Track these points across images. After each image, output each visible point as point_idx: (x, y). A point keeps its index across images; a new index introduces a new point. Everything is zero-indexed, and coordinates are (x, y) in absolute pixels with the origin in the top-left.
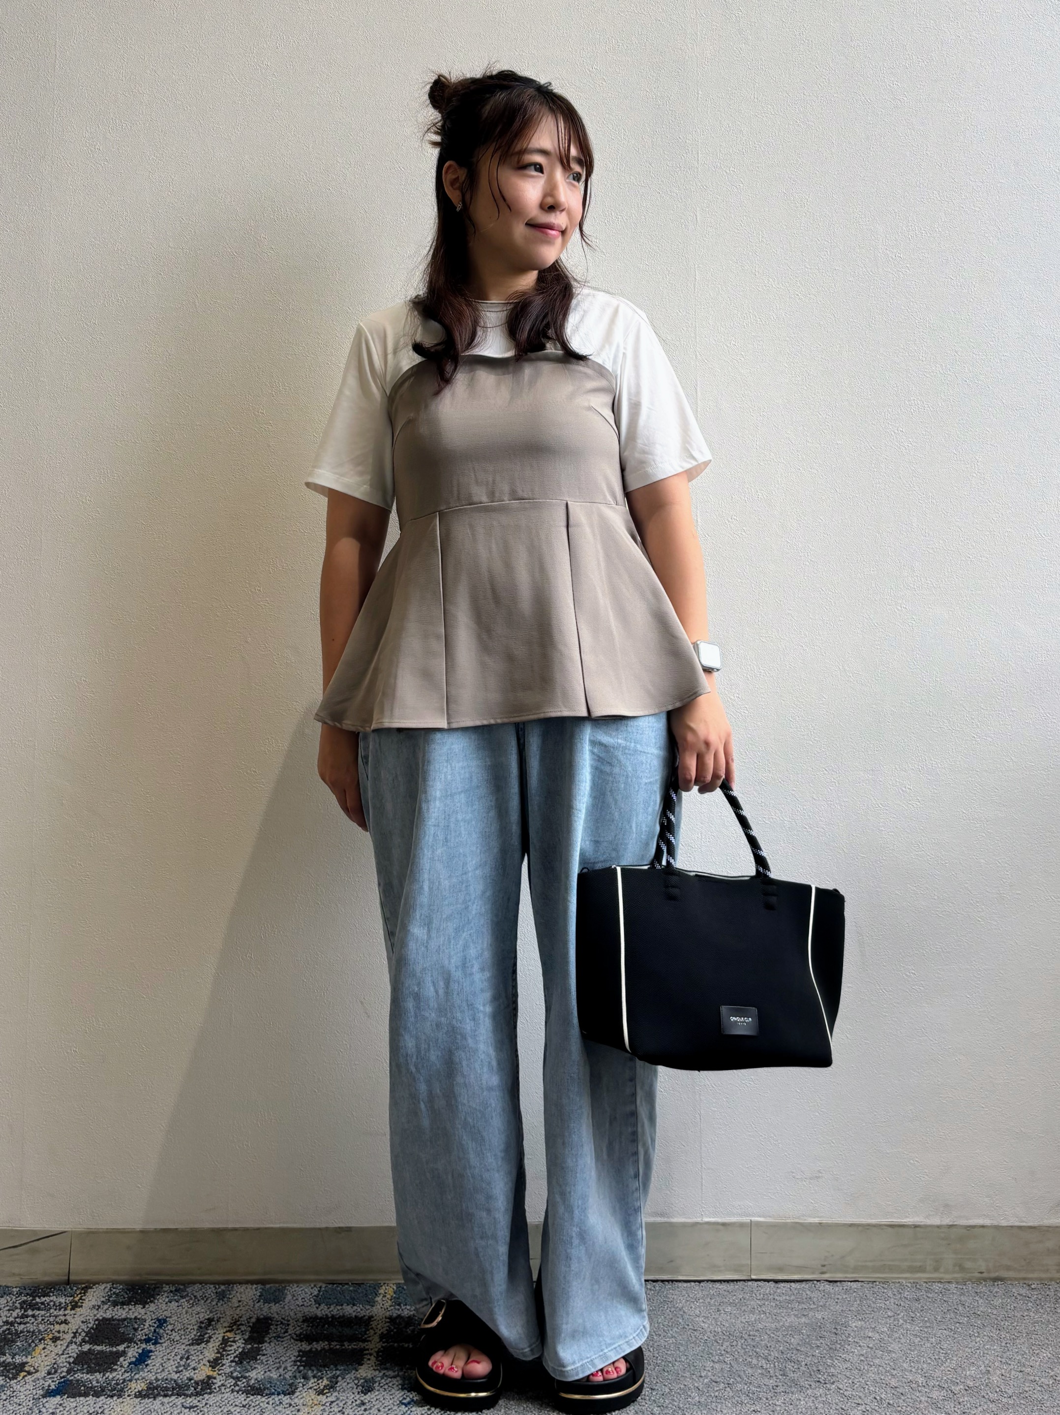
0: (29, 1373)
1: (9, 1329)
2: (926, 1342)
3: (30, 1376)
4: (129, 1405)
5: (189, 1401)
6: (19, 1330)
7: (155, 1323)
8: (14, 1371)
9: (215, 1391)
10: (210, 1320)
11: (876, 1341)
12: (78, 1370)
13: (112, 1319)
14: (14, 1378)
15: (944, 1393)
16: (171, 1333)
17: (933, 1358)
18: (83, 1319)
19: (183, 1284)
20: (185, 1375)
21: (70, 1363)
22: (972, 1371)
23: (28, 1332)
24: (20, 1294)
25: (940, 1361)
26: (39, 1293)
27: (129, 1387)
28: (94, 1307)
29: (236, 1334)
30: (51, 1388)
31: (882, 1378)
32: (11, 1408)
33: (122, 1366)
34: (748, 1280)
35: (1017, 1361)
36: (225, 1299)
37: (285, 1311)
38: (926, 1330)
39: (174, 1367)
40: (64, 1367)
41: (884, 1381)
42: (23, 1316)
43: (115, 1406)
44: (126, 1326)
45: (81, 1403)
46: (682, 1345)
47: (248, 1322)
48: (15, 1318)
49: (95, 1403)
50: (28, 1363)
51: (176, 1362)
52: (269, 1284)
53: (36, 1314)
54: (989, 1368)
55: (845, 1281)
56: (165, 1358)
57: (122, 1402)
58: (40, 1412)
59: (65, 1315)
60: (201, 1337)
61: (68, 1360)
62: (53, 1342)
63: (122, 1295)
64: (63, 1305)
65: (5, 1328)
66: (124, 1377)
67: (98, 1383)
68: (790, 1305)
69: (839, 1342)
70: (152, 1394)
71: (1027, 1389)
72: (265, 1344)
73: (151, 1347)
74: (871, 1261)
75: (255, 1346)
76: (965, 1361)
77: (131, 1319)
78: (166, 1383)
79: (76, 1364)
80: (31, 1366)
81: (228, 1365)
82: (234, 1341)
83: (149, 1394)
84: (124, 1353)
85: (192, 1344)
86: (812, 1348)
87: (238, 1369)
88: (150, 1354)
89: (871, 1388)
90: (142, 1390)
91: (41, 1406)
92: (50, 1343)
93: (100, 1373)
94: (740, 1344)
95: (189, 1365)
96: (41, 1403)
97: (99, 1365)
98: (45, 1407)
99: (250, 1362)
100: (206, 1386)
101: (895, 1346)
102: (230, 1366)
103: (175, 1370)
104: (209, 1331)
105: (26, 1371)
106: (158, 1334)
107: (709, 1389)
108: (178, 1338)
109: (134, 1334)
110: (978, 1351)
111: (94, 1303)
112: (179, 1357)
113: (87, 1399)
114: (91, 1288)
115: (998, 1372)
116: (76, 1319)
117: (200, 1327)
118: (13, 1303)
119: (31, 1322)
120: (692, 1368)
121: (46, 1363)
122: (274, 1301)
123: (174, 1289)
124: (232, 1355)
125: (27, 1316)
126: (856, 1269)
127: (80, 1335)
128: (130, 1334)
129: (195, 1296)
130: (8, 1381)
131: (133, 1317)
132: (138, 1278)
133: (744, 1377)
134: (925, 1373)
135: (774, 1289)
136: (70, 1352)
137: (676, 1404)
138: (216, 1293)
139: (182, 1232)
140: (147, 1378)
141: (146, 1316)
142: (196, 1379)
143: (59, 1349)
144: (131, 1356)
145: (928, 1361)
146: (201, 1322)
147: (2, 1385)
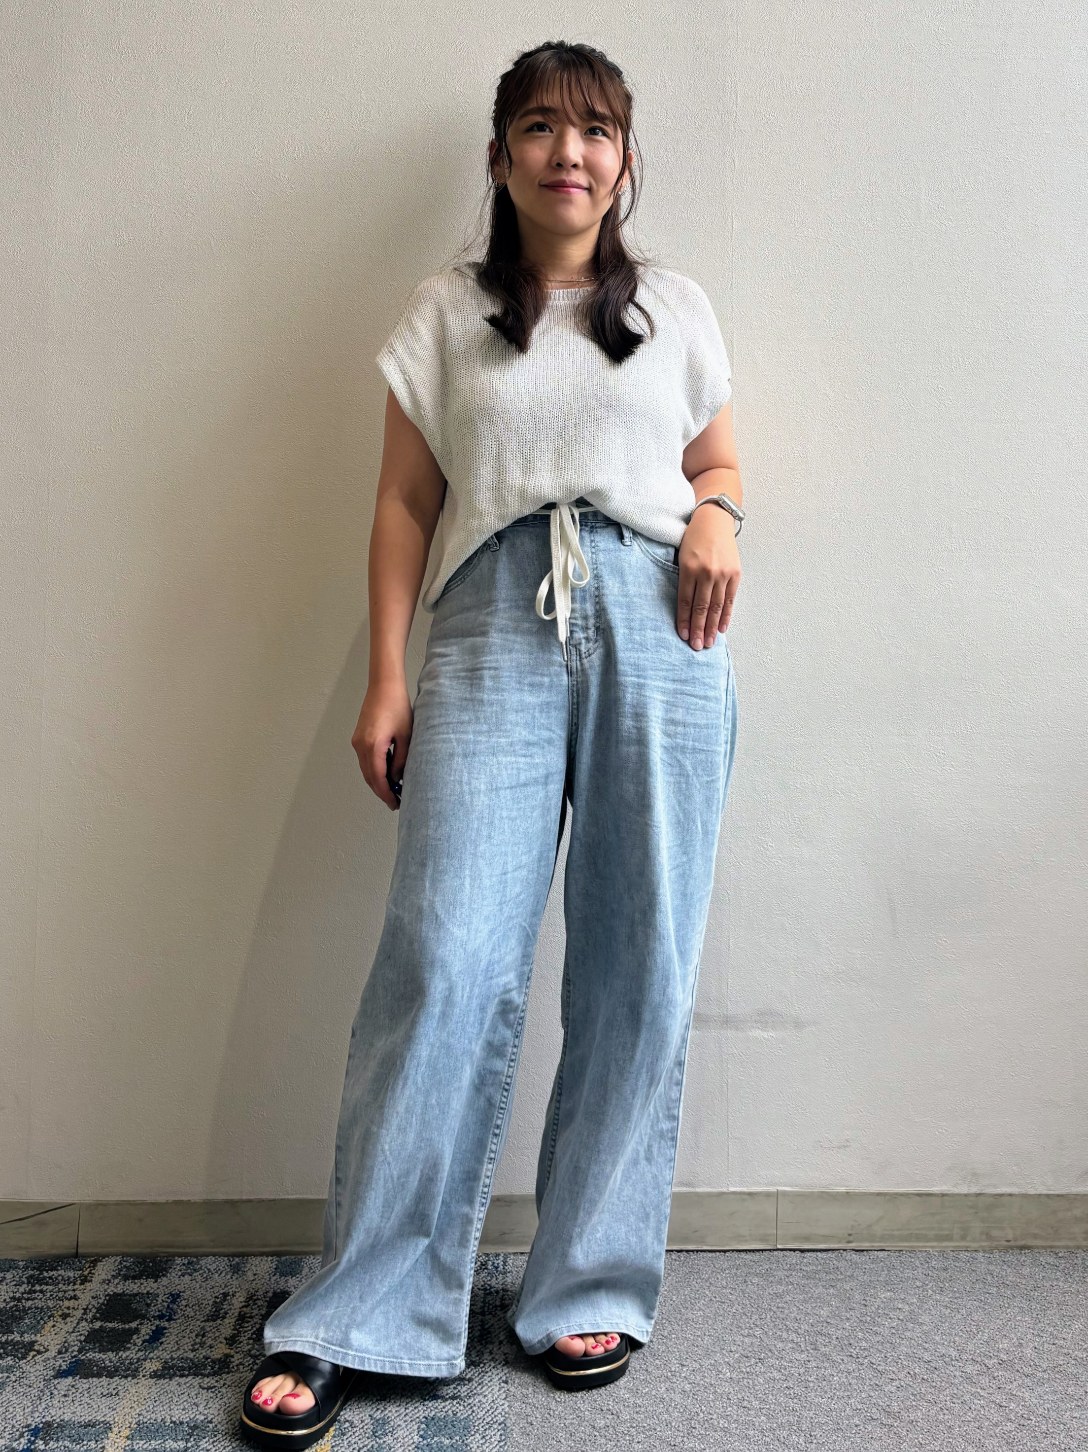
0: (39, 1352)
1: (16, 1306)
2: (957, 1314)
3: (40, 1356)
4: (144, 1386)
5: (208, 1381)
6: (27, 1306)
7: (168, 1298)
8: (23, 1351)
9: (233, 1370)
10: (225, 1295)
11: (906, 1313)
12: (90, 1349)
13: (123, 1294)
14: (24, 1358)
15: (976, 1367)
16: (184, 1309)
17: (964, 1330)
18: (93, 1294)
19: (196, 1257)
20: (201, 1354)
21: (81, 1342)
22: (1004, 1345)
23: (37, 1308)
24: (26, 1268)
25: (972, 1334)
26: (46, 1267)
27: (144, 1367)
28: (104, 1281)
29: (252, 1309)
30: (62, 1368)
31: (915, 1351)
32: (21, 1390)
33: (135, 1345)
34: (774, 1250)
35: (1049, 1333)
36: (240, 1272)
38: (955, 1301)
39: (189, 1344)
40: (75, 1345)
41: (916, 1356)
42: (31, 1292)
43: (129, 1387)
44: (139, 1302)
45: (94, 1384)
46: (710, 1318)
47: (265, 1297)
48: (23, 1294)
49: (109, 1385)
50: (36, 1342)
51: (191, 1339)
52: (285, 1256)
53: (44, 1289)
54: (1022, 1341)
55: (871, 1250)
56: (180, 1335)
57: (137, 1383)
58: (52, 1394)
59: (74, 1290)
60: (216, 1313)
61: (79, 1338)
62: (63, 1319)
63: (133, 1269)
64: (71, 1280)
65: (12, 1304)
66: (138, 1355)
67: (111, 1362)
68: (817, 1276)
69: (869, 1314)
70: (167, 1374)
71: (1061, 1363)
73: (164, 1323)
74: (898, 1230)
76: (997, 1333)
77: (143, 1294)
78: (182, 1363)
79: (87, 1343)
80: (41, 1345)
81: (245, 1342)
82: (251, 1317)
83: (165, 1375)
84: (137, 1331)
85: (207, 1321)
86: (842, 1320)
87: (256, 1347)
88: (165, 1331)
89: (905, 1363)
90: (157, 1370)
91: (53, 1388)
92: (60, 1320)
93: (113, 1352)
94: (769, 1317)
95: (205, 1343)
96: (52, 1385)
97: (112, 1344)
98: (55, 1388)
100: (224, 1366)
101: (924, 1318)
102: (248, 1344)
103: (191, 1348)
104: (225, 1307)
105: (35, 1350)
106: (172, 1309)
107: (741, 1365)
108: (193, 1314)
109: (147, 1310)
110: (1009, 1323)
111: (104, 1277)
112: (194, 1334)
113: (101, 1380)
114: (101, 1261)
115: (1031, 1345)
116: (85, 1294)
117: (215, 1302)
118: (20, 1277)
119: (39, 1297)
120: (722, 1343)
121: (56, 1342)
122: (291, 1274)
123: (186, 1262)
124: (250, 1332)
125: (35, 1292)
126: (882, 1238)
127: (90, 1311)
128: (142, 1310)
129: (208, 1269)
130: (17, 1361)
131: (145, 1292)
132: (149, 1250)
133: (775, 1352)
134: (957, 1346)
135: (801, 1259)
136: (80, 1330)
137: (708, 1381)
138: (231, 1265)
139: (195, 1203)
140: (161, 1357)
141: (158, 1291)
142: (212, 1357)
143: (69, 1327)
144: (145, 1334)
145: (961, 1334)
146: (216, 1297)
147: (11, 1366)
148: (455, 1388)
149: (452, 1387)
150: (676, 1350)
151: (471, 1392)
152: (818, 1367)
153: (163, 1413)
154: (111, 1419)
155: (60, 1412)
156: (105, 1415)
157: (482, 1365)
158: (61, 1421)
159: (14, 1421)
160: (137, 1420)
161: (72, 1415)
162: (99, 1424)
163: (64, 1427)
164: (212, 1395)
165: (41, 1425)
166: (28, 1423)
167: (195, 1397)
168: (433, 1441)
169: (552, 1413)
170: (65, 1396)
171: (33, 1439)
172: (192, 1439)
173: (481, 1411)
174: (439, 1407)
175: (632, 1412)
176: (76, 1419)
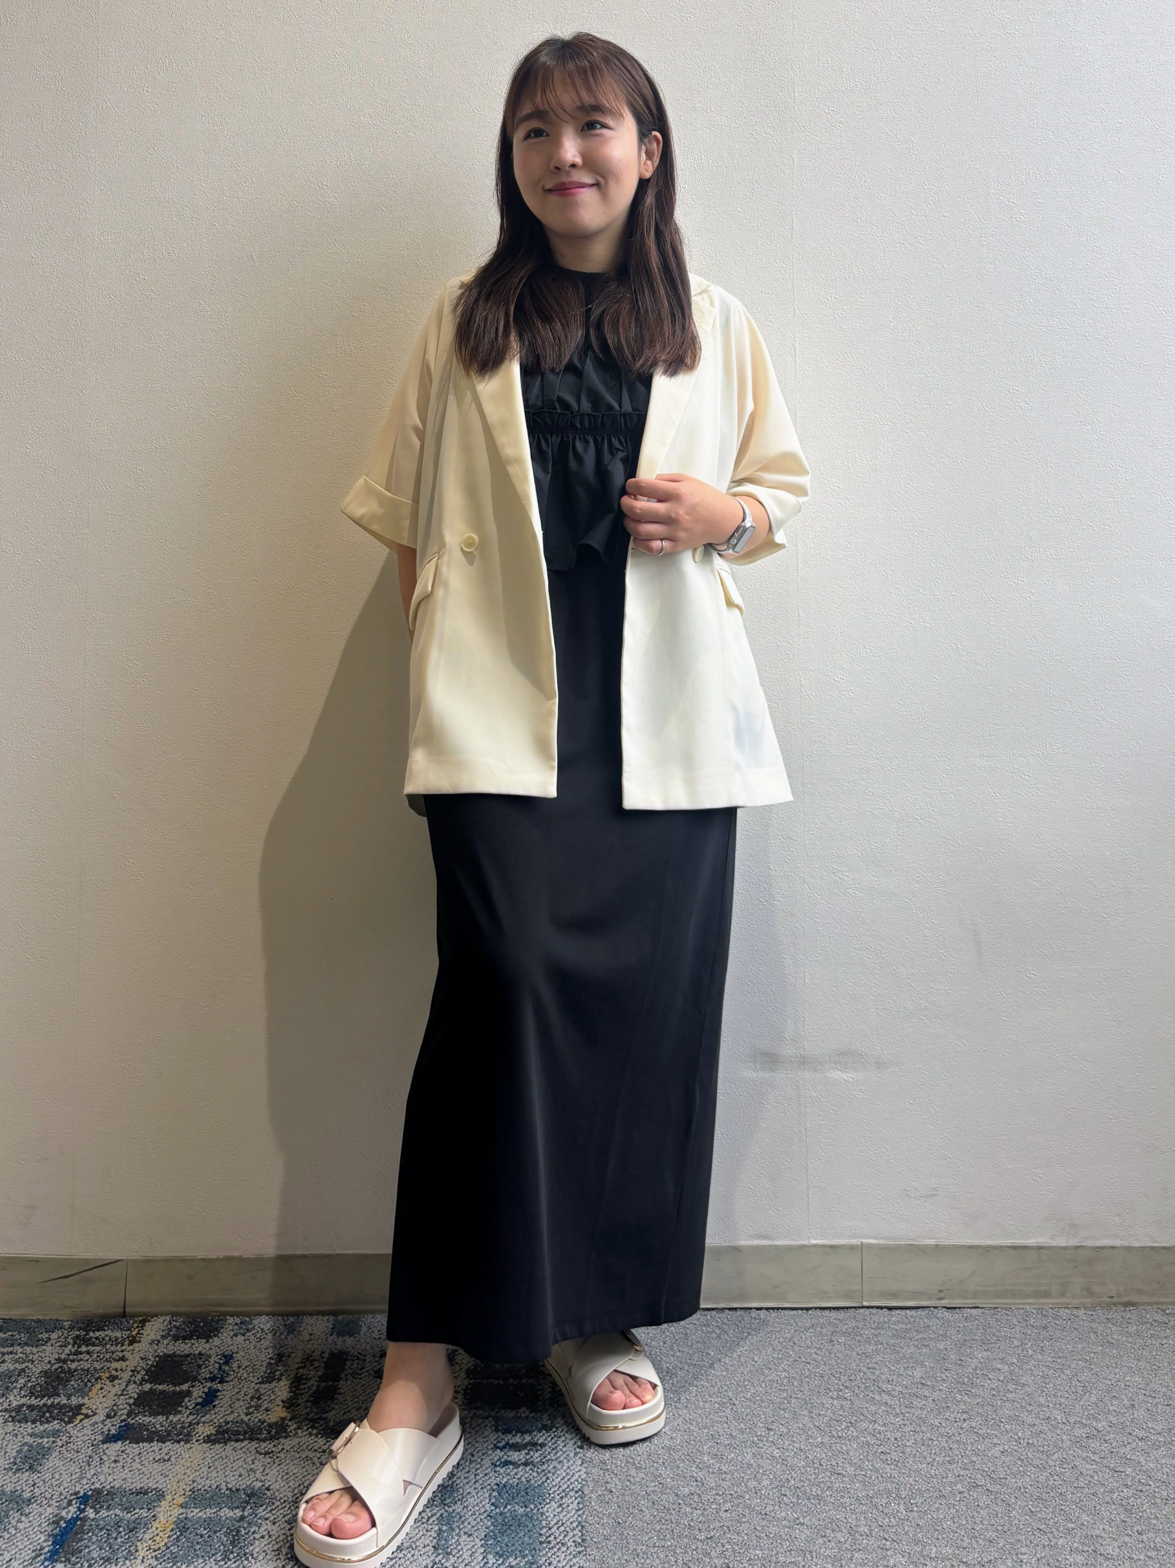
0: (87, 1416)
1: (62, 1367)
2: (1062, 1374)
3: (88, 1420)
4: (198, 1452)
5: (265, 1446)
6: (73, 1368)
7: (221, 1359)
8: (70, 1414)
9: (291, 1434)
10: (281, 1356)
13: (174, 1355)
14: (70, 1422)
16: (237, 1371)
18: (142, 1355)
19: (250, 1317)
20: (257, 1417)
21: (130, 1405)
23: (82, 1370)
24: (71, 1328)
25: (1079, 1395)
26: (92, 1327)
27: (196, 1431)
28: (153, 1342)
29: (310, 1371)
30: (111, 1433)
32: (69, 1455)
33: (187, 1408)
34: (860, 1308)
36: (296, 1332)
37: (361, 1345)
38: (1059, 1361)
39: (244, 1408)
40: (122, 1409)
42: (77, 1353)
43: (182, 1452)
44: (190, 1363)
45: (145, 1449)
47: (322, 1358)
48: (69, 1355)
49: (160, 1449)
50: (84, 1405)
51: (245, 1402)
52: (341, 1315)
53: (91, 1350)
54: (1133, 1403)
55: (965, 1308)
56: (233, 1397)
57: (191, 1448)
58: (101, 1459)
59: (122, 1351)
61: (128, 1401)
62: (111, 1381)
63: (184, 1329)
64: (119, 1340)
65: (58, 1366)
66: (189, 1420)
67: (162, 1426)
68: (908, 1335)
69: (966, 1375)
70: (222, 1439)
72: (342, 1381)
73: (216, 1386)
74: (992, 1286)
75: (330, 1383)
76: (1106, 1394)
77: (195, 1355)
78: (237, 1426)
79: (136, 1406)
80: (88, 1408)
81: (303, 1405)
82: (307, 1379)
83: (220, 1439)
84: (188, 1393)
85: (262, 1383)
86: (937, 1381)
87: (315, 1410)
88: (218, 1394)
89: (1006, 1426)
90: (211, 1434)
91: (102, 1453)
92: (107, 1382)
93: (163, 1415)
95: (260, 1406)
96: (101, 1450)
97: (162, 1407)
98: (105, 1454)
99: (325, 1402)
100: (281, 1430)
101: (1026, 1379)
102: (306, 1408)
103: (246, 1411)
104: (280, 1368)
105: (82, 1414)
106: (224, 1372)
107: (832, 1429)
108: (245, 1375)
109: (198, 1371)
110: (1119, 1384)
111: (153, 1337)
112: (249, 1397)
113: (152, 1444)
114: (149, 1321)
115: (1144, 1406)
116: (134, 1355)
117: (270, 1364)
118: (65, 1338)
119: (85, 1359)
120: (809, 1405)
121: (105, 1405)
122: (349, 1334)
123: (238, 1322)
124: (307, 1394)
125: (81, 1353)
126: (976, 1295)
127: (138, 1373)
128: (193, 1372)
129: (262, 1329)
130: (64, 1425)
131: (197, 1352)
132: (199, 1309)
133: (868, 1415)
135: (889, 1317)
136: (129, 1392)
137: (797, 1446)
138: (285, 1325)
139: (247, 1259)
140: (215, 1420)
141: (211, 1352)
142: (268, 1421)
143: (117, 1390)
144: (197, 1396)
145: (1066, 1396)
146: (270, 1358)
147: (58, 1431)
148: (527, 1454)
149: (523, 1452)
150: (761, 1413)
151: (545, 1457)
152: (915, 1431)
153: (217, 1479)
154: (164, 1485)
155: (110, 1479)
156: (157, 1482)
157: (554, 1430)
158: (111, 1488)
159: (62, 1488)
160: (192, 1487)
161: (122, 1483)
162: (151, 1492)
163: (115, 1494)
164: (269, 1460)
165: (90, 1493)
166: (77, 1489)
167: (251, 1463)
168: (506, 1510)
169: (632, 1481)
170: (115, 1461)
171: (82, 1507)
172: (249, 1507)
173: (557, 1478)
174: (512, 1474)
175: (717, 1479)
176: (128, 1486)
